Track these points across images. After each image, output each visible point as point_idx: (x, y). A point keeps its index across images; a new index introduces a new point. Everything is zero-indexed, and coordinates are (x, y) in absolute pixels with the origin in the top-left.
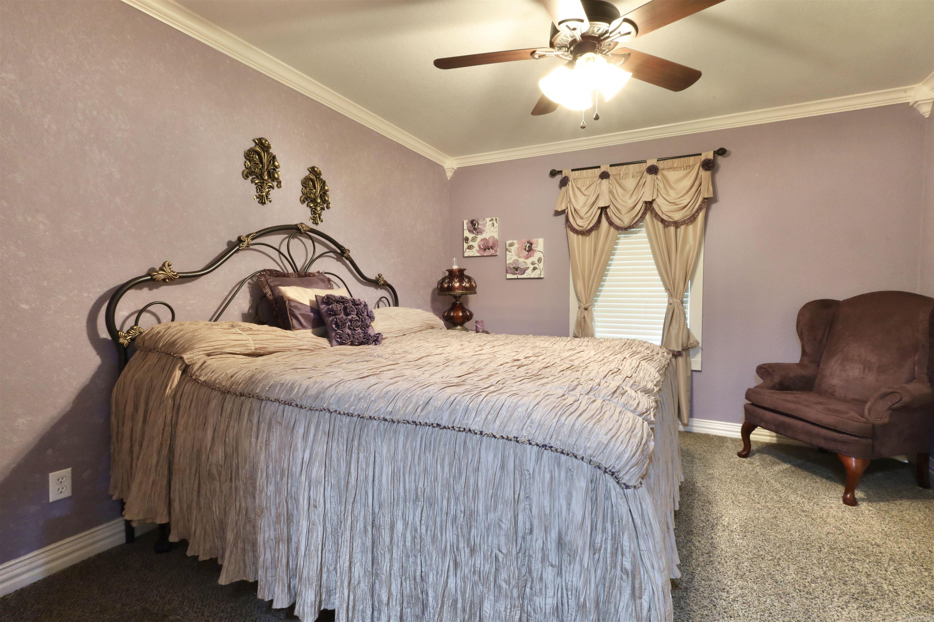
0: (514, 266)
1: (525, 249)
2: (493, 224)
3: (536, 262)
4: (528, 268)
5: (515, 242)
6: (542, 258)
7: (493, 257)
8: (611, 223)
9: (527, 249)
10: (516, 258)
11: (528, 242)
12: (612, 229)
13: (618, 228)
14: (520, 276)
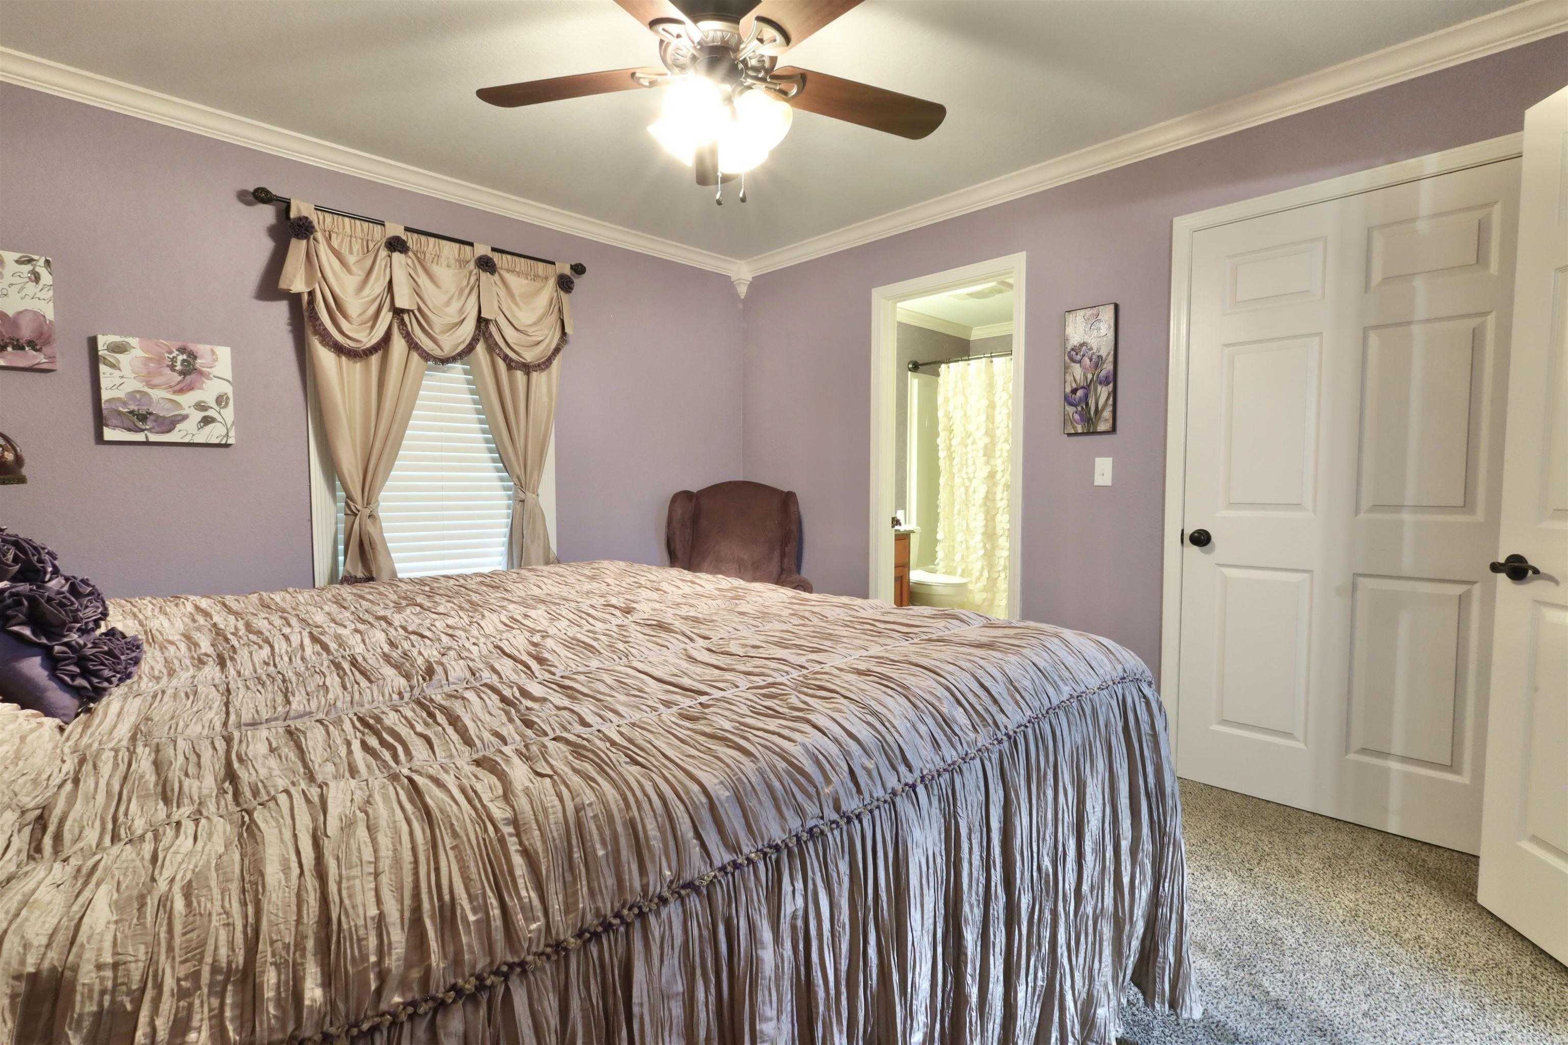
0: (132, 407)
1: (172, 367)
2: (37, 278)
3: (213, 403)
4: (185, 417)
5: (134, 341)
6: (231, 395)
7: (37, 375)
8: (413, 345)
9: (179, 367)
10: (140, 386)
11: (182, 350)
12: (415, 356)
13: (426, 356)
14: (153, 438)
